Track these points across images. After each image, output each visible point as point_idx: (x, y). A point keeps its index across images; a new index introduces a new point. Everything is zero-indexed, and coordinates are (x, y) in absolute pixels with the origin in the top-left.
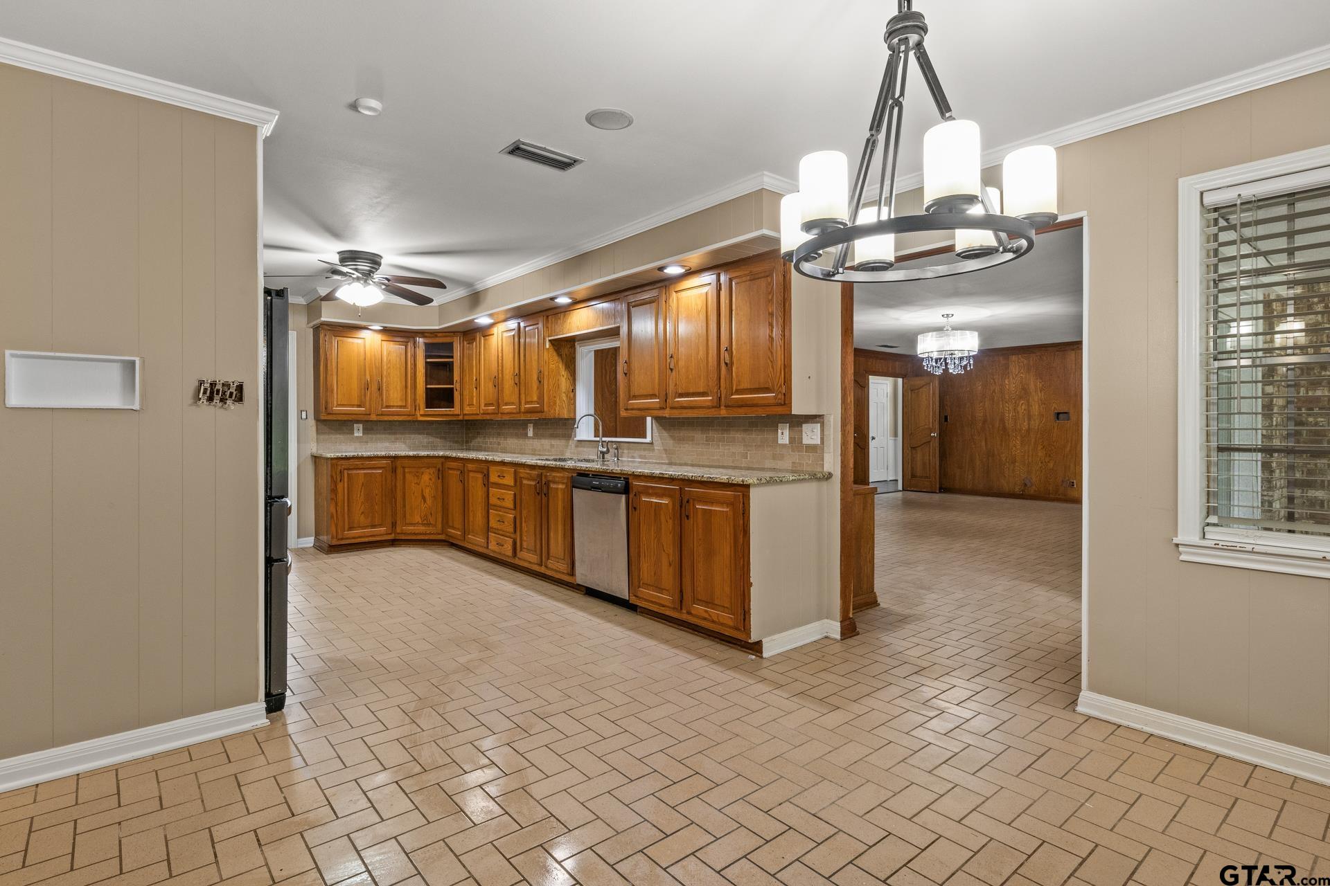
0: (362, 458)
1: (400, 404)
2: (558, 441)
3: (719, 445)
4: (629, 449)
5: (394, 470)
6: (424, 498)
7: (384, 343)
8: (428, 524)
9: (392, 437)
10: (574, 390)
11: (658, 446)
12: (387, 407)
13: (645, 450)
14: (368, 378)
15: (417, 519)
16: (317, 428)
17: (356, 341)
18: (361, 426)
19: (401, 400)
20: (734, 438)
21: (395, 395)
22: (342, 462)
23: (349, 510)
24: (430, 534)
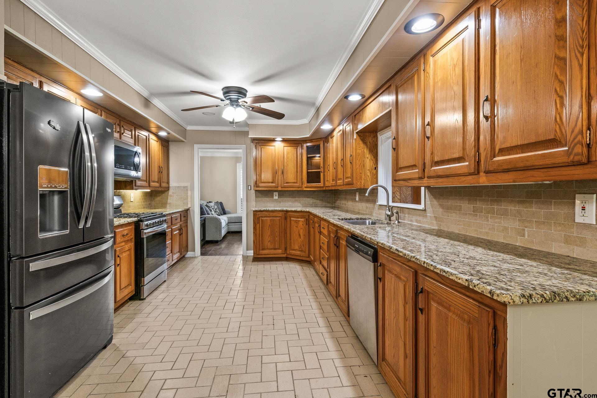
0: (268, 211)
1: (293, 181)
2: (370, 204)
3: (487, 218)
4: (409, 214)
5: (286, 218)
6: (300, 235)
7: (286, 148)
8: (302, 251)
9: (294, 199)
10: (376, 168)
11: (429, 213)
12: (287, 183)
13: (419, 215)
14: (277, 167)
15: (296, 247)
16: (256, 194)
17: (270, 147)
18: (277, 193)
19: (294, 179)
20: (506, 210)
21: (291, 177)
22: (259, 213)
23: (262, 239)
24: (303, 256)
